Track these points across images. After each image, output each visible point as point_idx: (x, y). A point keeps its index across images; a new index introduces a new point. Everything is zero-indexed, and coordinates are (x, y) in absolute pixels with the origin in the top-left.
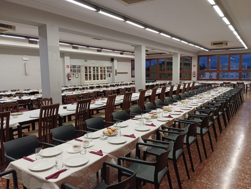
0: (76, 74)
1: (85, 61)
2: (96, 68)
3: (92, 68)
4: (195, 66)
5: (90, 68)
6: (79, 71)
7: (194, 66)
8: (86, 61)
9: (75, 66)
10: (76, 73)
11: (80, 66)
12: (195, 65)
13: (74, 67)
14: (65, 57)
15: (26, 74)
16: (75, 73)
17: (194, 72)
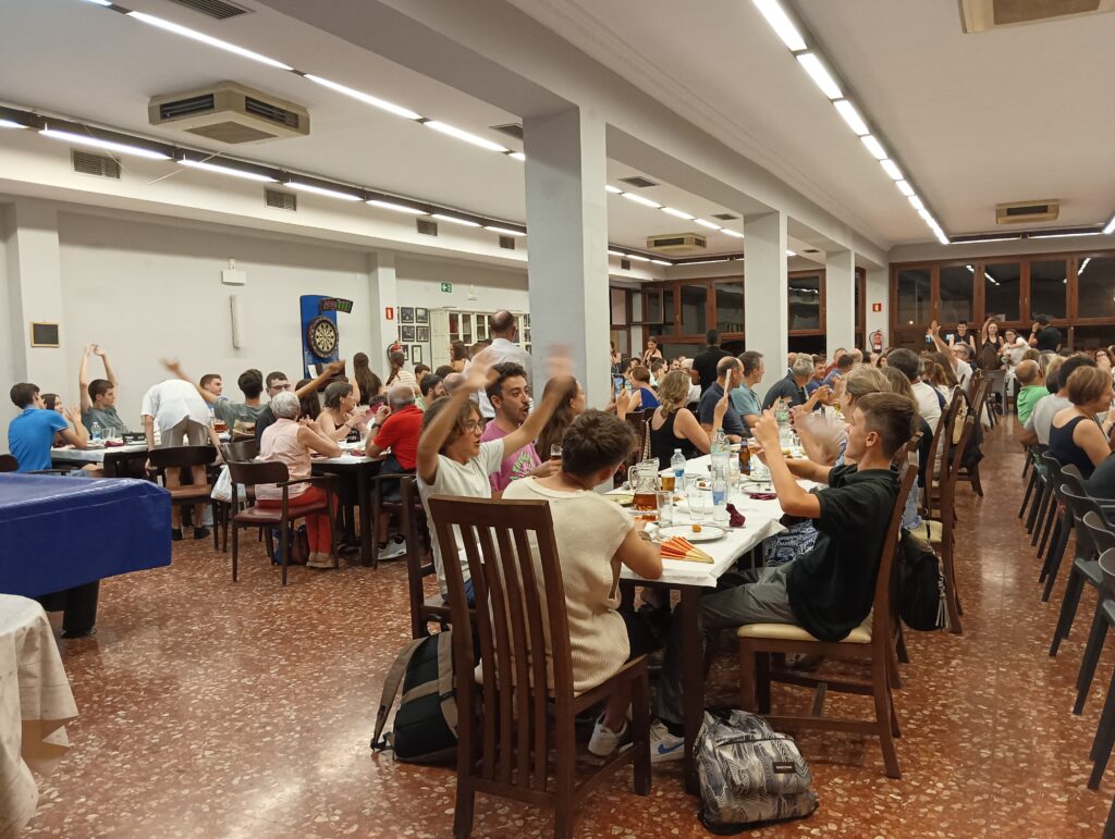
0: (413, 347)
1: (444, 287)
2: (486, 318)
3: (473, 319)
4: (880, 309)
5: (466, 318)
6: (426, 334)
7: (877, 307)
8: (447, 290)
9: (409, 312)
10: (415, 343)
11: (426, 310)
12: (880, 305)
13: (406, 313)
14: (381, 271)
15: (236, 348)
16: (410, 344)
17: (878, 333)
